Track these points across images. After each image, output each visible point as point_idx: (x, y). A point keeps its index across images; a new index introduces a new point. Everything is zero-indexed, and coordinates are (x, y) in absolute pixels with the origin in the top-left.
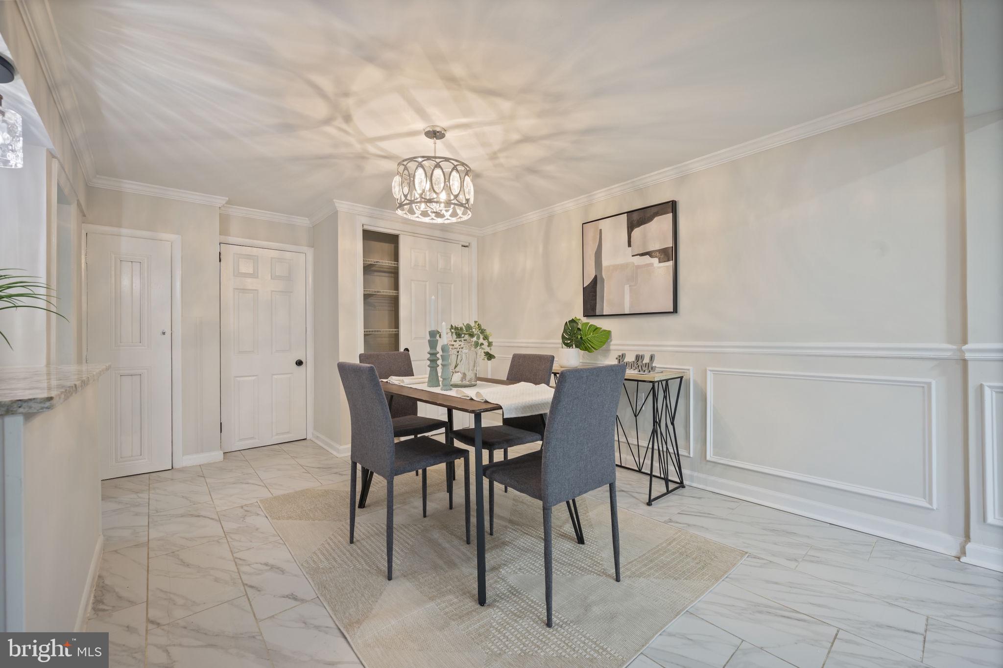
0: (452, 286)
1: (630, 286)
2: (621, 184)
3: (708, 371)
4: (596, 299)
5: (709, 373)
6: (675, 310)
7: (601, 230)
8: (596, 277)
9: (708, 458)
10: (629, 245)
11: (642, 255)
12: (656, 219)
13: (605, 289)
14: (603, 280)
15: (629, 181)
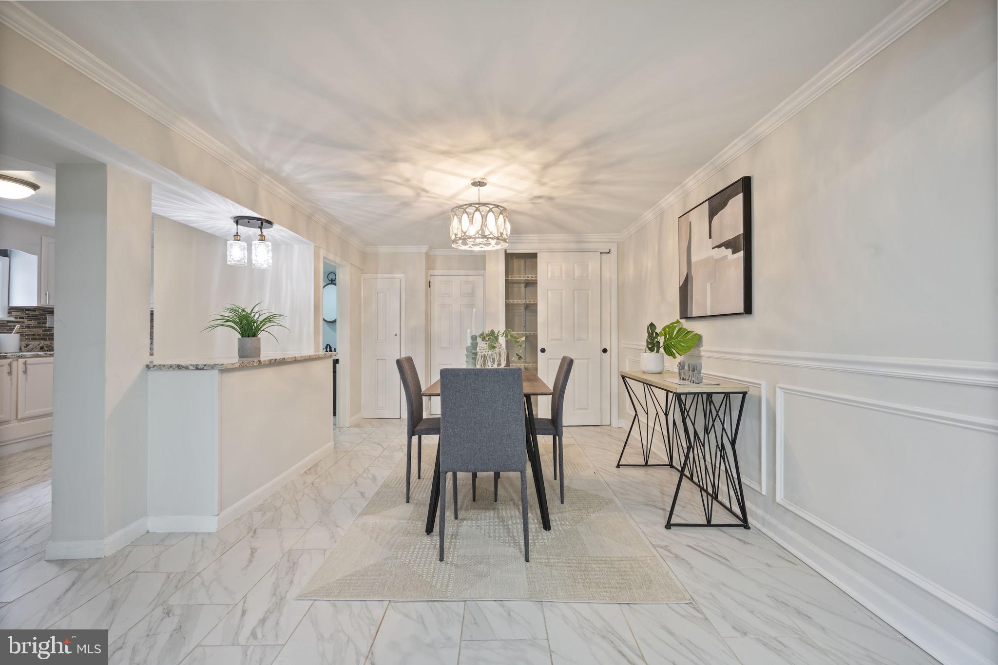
0: (590, 291)
1: (711, 284)
2: (702, 168)
3: (777, 388)
4: (688, 300)
5: (778, 390)
6: (748, 309)
7: (690, 222)
8: (688, 275)
9: (778, 499)
10: (710, 237)
11: (719, 246)
12: (730, 202)
13: (694, 288)
14: (692, 277)
15: (708, 164)
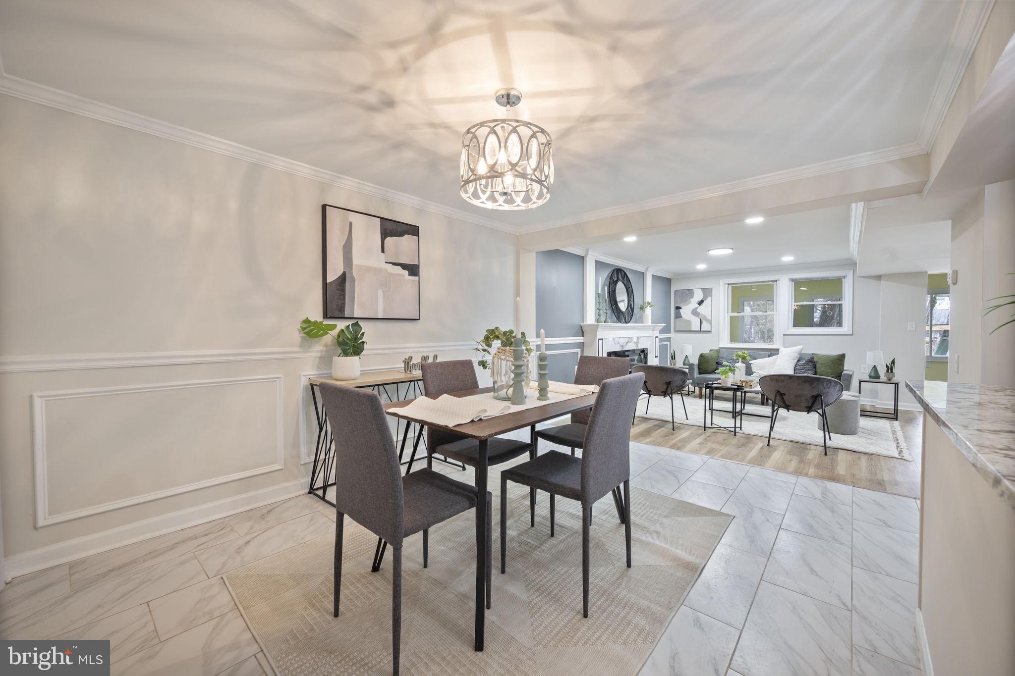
1: (383, 291)
4: (344, 299)
6: (419, 318)
7: (351, 223)
8: (344, 274)
10: (383, 251)
11: (393, 264)
12: (406, 236)
13: (356, 289)
